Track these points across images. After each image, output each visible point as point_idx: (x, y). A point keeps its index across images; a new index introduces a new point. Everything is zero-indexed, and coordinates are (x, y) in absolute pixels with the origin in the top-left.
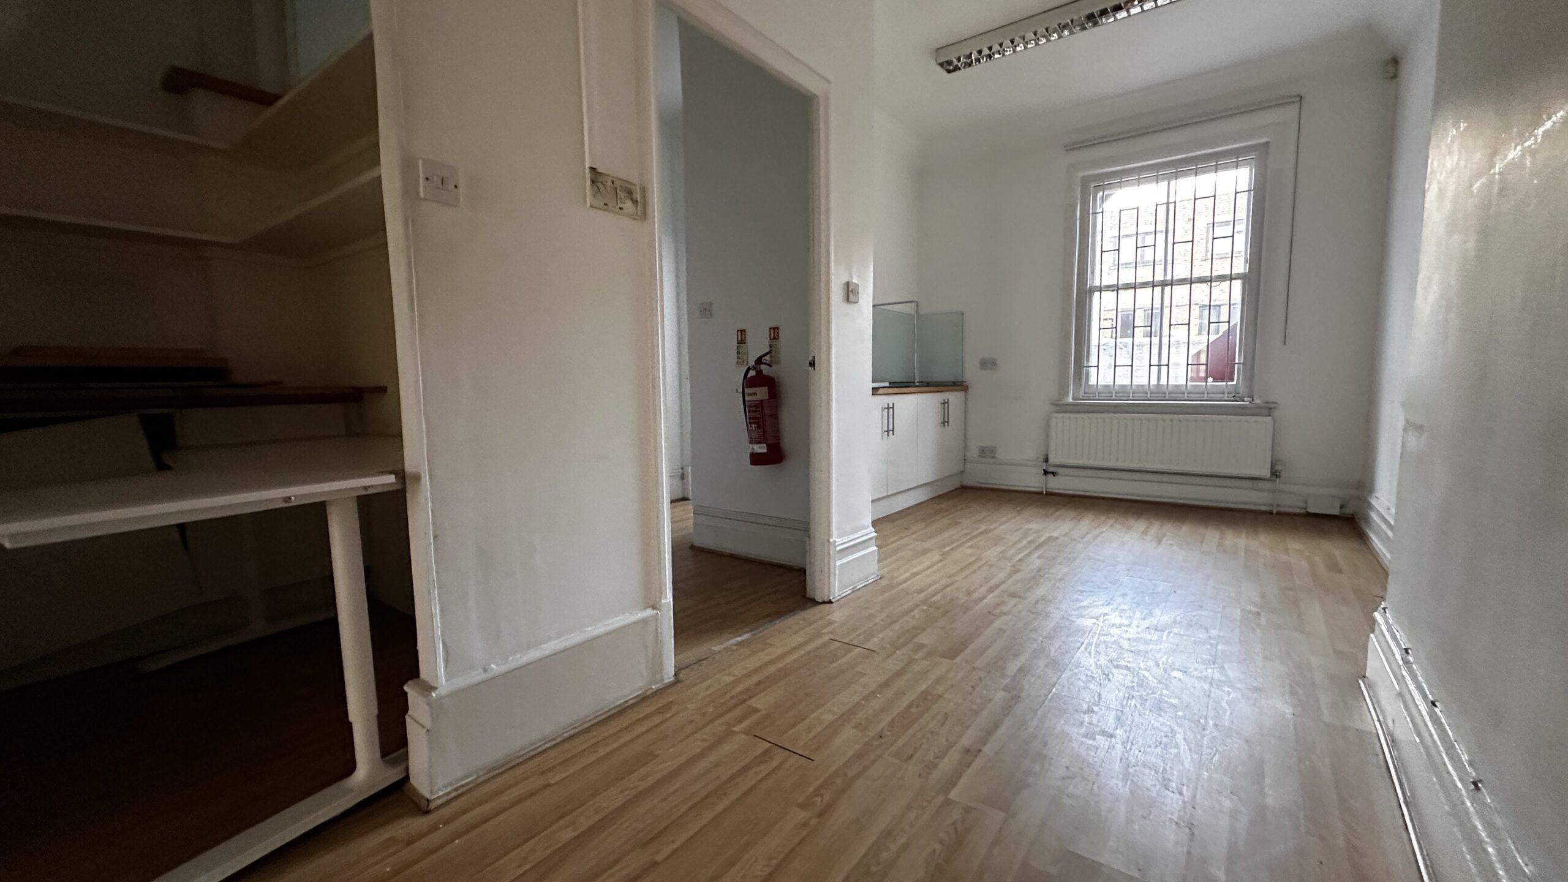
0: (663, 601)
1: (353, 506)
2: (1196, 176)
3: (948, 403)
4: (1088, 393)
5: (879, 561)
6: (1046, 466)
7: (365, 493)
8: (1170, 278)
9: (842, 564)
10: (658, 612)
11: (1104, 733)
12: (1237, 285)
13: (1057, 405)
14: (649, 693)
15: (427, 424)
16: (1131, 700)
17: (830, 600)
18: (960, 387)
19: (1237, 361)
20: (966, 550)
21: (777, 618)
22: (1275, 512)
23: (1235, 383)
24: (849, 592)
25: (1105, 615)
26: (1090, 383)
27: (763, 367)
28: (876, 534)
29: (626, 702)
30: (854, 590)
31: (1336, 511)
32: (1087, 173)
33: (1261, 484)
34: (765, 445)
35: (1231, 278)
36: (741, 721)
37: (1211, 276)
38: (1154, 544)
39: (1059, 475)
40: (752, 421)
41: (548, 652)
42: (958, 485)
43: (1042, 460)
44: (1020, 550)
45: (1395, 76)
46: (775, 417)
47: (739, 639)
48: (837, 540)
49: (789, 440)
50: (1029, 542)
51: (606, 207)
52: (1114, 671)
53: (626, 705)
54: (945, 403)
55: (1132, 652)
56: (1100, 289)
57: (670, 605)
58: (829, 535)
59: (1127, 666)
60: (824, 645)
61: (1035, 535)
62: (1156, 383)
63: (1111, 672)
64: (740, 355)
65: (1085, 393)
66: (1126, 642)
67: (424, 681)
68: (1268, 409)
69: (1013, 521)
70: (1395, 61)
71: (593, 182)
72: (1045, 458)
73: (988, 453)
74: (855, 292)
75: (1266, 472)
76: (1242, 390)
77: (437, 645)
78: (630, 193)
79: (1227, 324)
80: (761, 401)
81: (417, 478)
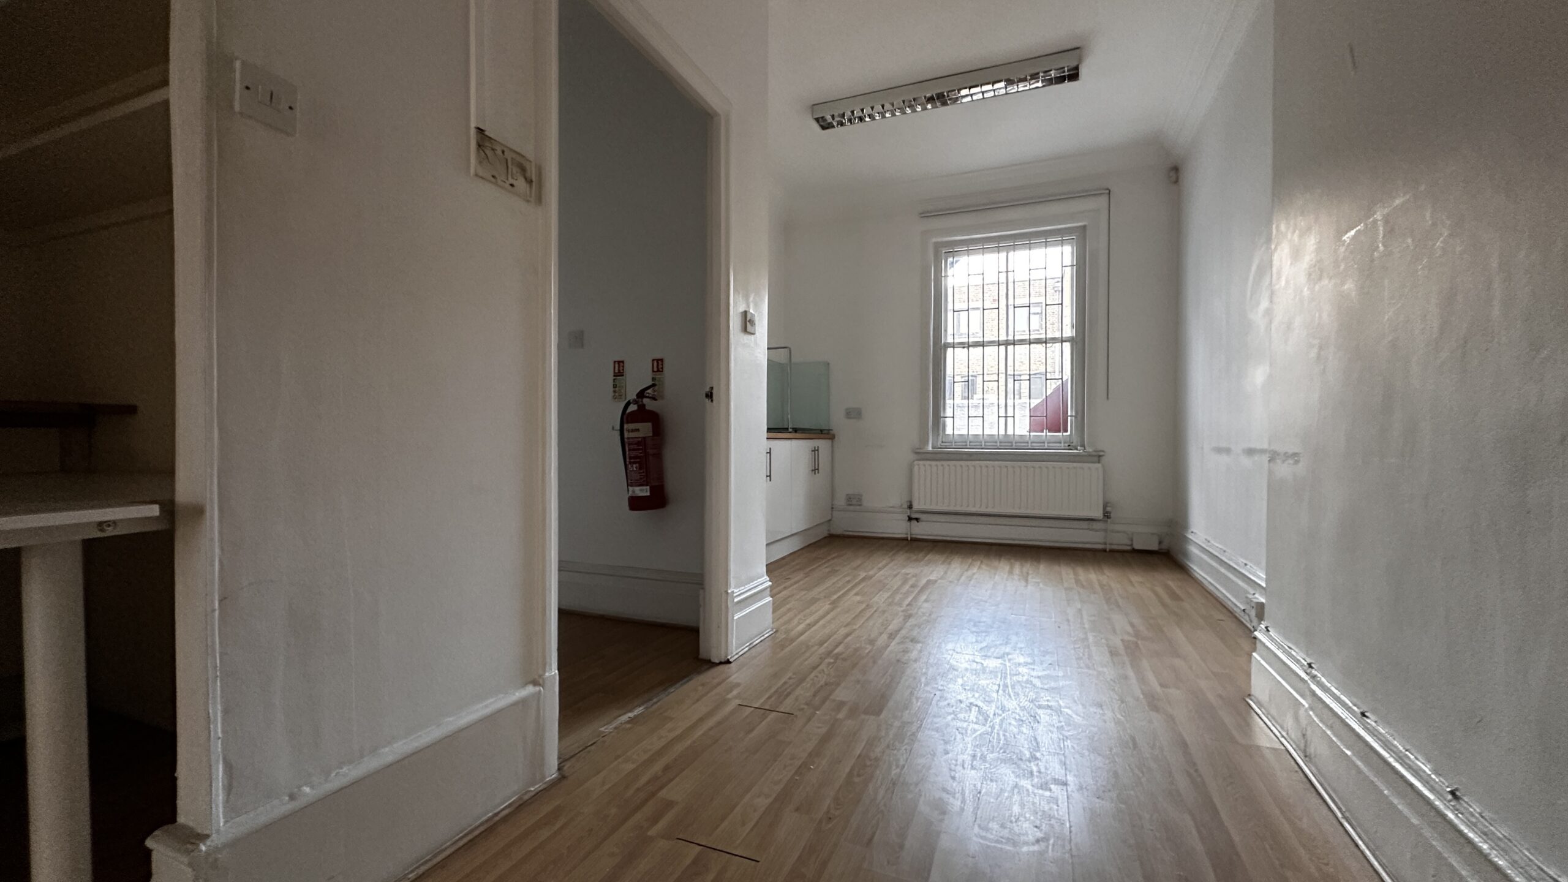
0: (547, 674)
1: (78, 554)
2: (1030, 250)
3: (818, 450)
4: (945, 442)
5: (774, 611)
6: (910, 512)
7: (99, 535)
8: (1012, 339)
9: (739, 618)
10: (541, 689)
11: (1056, 782)
12: (1067, 346)
13: (917, 453)
14: (526, 797)
15: (220, 429)
16: (1067, 741)
17: (728, 660)
18: (827, 436)
19: (1069, 414)
20: (853, 598)
21: (671, 686)
22: (1108, 550)
23: (1069, 433)
24: (747, 649)
25: (1008, 654)
26: (947, 433)
27: (646, 401)
28: (770, 583)
29: (496, 814)
30: (751, 646)
31: (1154, 547)
32: (939, 240)
33: (1096, 525)
34: (648, 487)
35: (1062, 341)
36: (655, 820)
37: (1046, 338)
38: (1023, 583)
39: (922, 521)
40: (632, 461)
41: (390, 759)
42: (826, 534)
43: (906, 507)
44: (906, 594)
45: (1176, 182)
46: (659, 456)
47: (631, 715)
48: (735, 591)
49: (674, 480)
50: (912, 586)
51: (493, 180)
52: (1040, 711)
53: (497, 818)
54: (815, 450)
55: (1047, 690)
56: (953, 346)
57: (555, 679)
58: (727, 584)
59: (1048, 705)
60: (733, 712)
61: (914, 579)
62: (1004, 433)
63: (1037, 713)
64: (617, 389)
65: (942, 442)
66: (1037, 680)
67: (184, 827)
68: (1097, 457)
69: (890, 565)
70: (1176, 169)
71: (480, 146)
72: (909, 504)
73: (854, 501)
74: (752, 322)
75: (1098, 514)
76: (1076, 440)
77: (214, 768)
78: (523, 170)
79: (1061, 380)
80: (644, 438)
81: (198, 511)
